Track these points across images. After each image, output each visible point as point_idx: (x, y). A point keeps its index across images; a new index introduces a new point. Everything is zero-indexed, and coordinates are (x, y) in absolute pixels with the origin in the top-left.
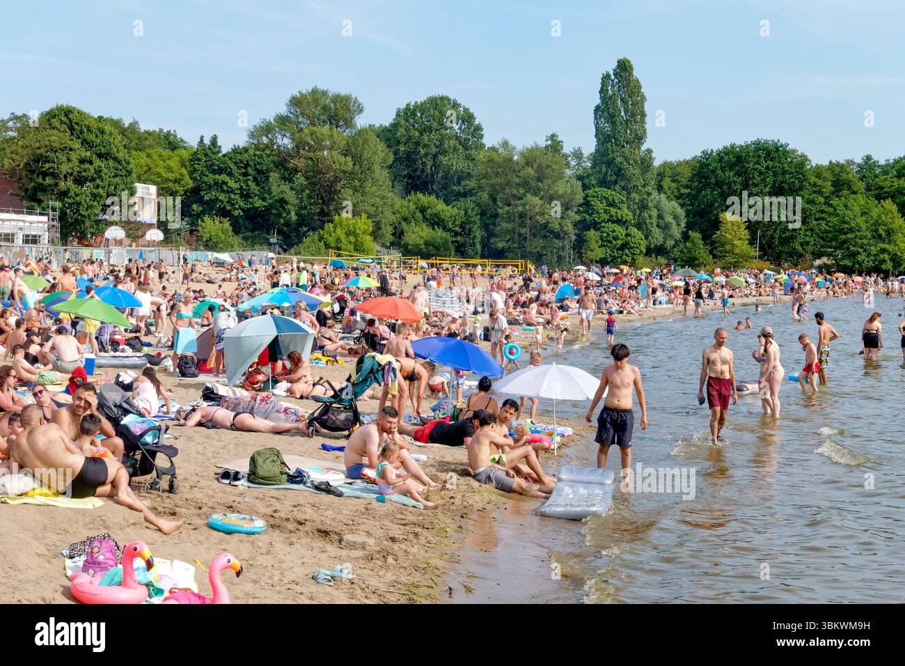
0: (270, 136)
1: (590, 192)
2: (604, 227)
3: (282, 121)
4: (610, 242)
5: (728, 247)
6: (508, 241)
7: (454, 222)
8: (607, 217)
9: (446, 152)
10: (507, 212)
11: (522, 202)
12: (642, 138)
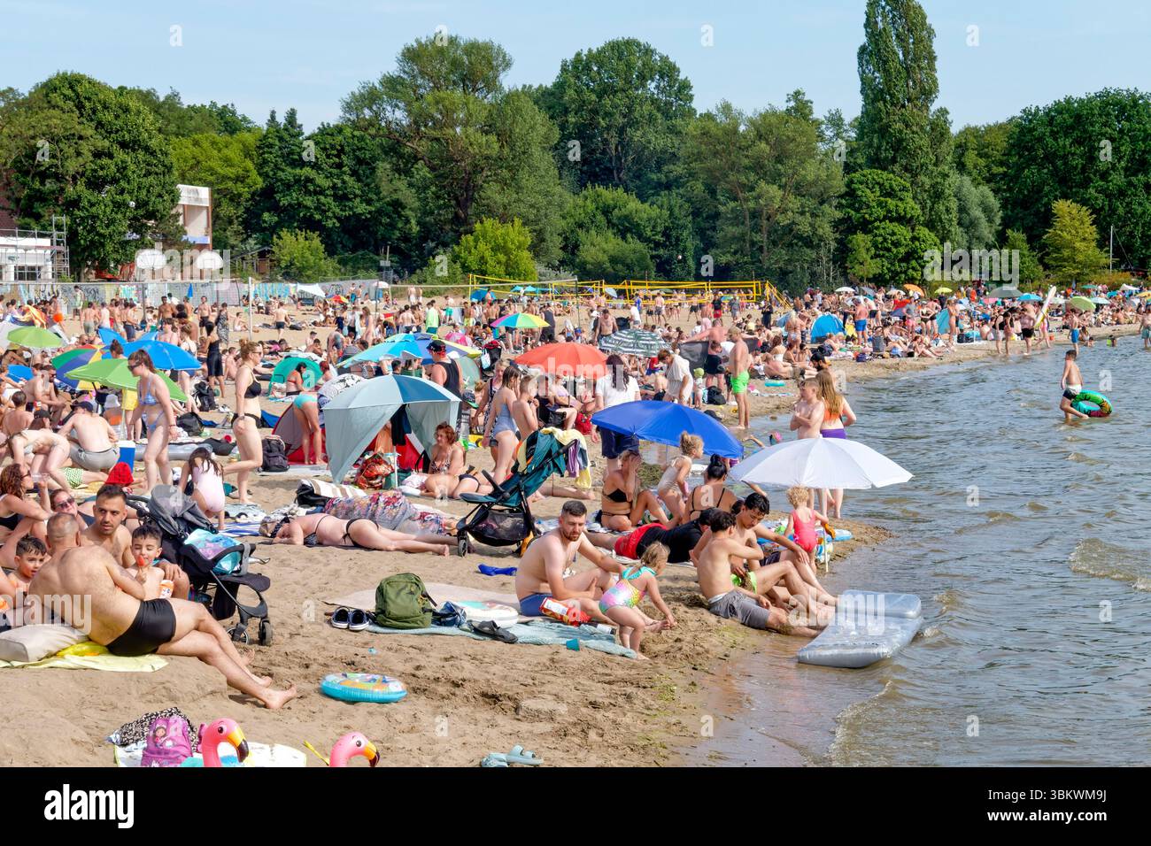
0: (374, 108)
1: (857, 176)
2: (877, 228)
3: (391, 83)
4: (889, 250)
5: (1066, 253)
6: (735, 253)
7: (654, 227)
8: (882, 213)
9: (637, 123)
10: (733, 210)
11: (754, 194)
12: (931, 93)
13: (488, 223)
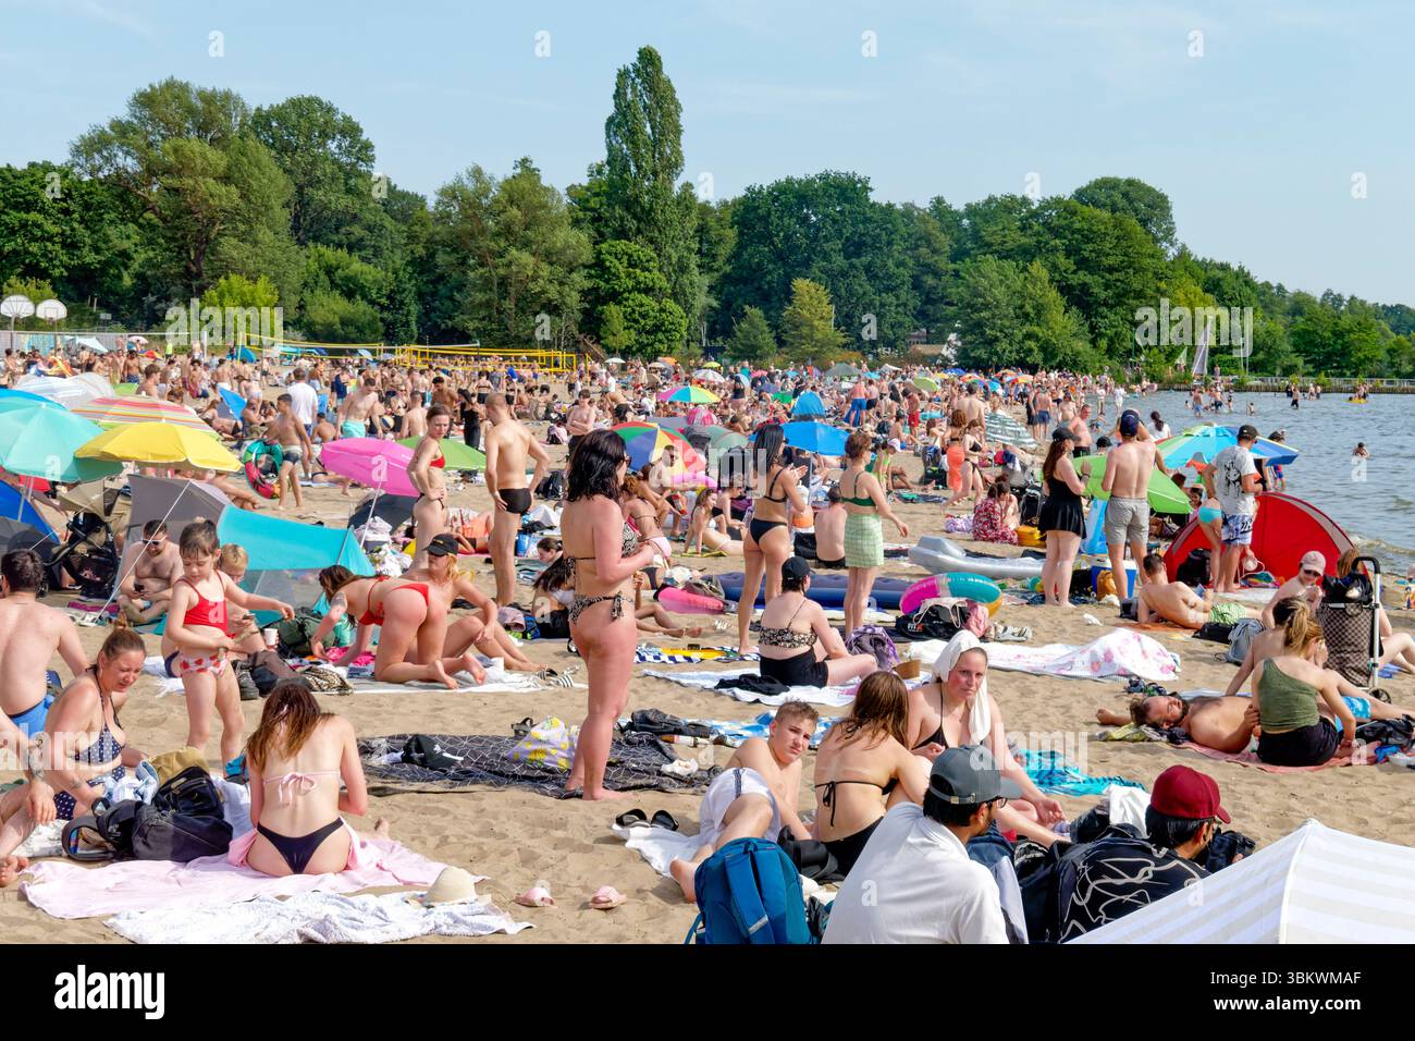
0: (105, 153)
1: (604, 247)
2: (627, 300)
3: (122, 129)
4: (636, 321)
5: (805, 330)
6: (484, 319)
7: (380, 289)
8: (631, 283)
9: (319, 181)
10: (482, 276)
11: (504, 261)
12: (677, 165)
13: (234, 278)
